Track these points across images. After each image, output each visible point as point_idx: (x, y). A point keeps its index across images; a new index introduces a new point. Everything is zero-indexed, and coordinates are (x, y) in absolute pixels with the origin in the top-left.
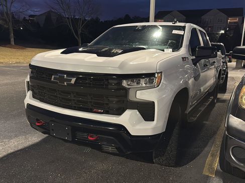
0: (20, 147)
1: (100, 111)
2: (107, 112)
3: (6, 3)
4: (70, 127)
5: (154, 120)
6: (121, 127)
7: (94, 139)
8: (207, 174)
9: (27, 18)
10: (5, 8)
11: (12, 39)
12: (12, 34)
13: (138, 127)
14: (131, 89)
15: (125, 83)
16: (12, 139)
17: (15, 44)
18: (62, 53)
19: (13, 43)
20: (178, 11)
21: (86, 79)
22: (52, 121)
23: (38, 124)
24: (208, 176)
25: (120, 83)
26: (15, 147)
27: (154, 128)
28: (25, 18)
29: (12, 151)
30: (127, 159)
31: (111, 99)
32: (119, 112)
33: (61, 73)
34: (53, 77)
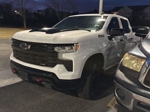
0: (9, 84)
1: (43, 64)
2: (47, 66)
3: (22, 4)
4: (27, 73)
5: (72, 71)
6: (54, 74)
7: (40, 80)
8: (109, 106)
9: (36, 12)
10: (21, 6)
11: (25, 24)
12: (25, 22)
13: (63, 74)
14: (59, 53)
15: (56, 49)
16: (6, 79)
17: (26, 27)
18: (30, 32)
19: (25, 26)
20: (128, 7)
21: (36, 46)
22: (20, 69)
23: (14, 71)
24: (109, 107)
25: (53, 49)
26: (6, 84)
27: (72, 76)
28: (35, 12)
29: (4, 86)
30: (65, 94)
31: (49, 58)
32: (53, 66)
33: (24, 43)
34: (20, 45)
